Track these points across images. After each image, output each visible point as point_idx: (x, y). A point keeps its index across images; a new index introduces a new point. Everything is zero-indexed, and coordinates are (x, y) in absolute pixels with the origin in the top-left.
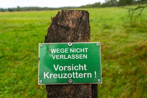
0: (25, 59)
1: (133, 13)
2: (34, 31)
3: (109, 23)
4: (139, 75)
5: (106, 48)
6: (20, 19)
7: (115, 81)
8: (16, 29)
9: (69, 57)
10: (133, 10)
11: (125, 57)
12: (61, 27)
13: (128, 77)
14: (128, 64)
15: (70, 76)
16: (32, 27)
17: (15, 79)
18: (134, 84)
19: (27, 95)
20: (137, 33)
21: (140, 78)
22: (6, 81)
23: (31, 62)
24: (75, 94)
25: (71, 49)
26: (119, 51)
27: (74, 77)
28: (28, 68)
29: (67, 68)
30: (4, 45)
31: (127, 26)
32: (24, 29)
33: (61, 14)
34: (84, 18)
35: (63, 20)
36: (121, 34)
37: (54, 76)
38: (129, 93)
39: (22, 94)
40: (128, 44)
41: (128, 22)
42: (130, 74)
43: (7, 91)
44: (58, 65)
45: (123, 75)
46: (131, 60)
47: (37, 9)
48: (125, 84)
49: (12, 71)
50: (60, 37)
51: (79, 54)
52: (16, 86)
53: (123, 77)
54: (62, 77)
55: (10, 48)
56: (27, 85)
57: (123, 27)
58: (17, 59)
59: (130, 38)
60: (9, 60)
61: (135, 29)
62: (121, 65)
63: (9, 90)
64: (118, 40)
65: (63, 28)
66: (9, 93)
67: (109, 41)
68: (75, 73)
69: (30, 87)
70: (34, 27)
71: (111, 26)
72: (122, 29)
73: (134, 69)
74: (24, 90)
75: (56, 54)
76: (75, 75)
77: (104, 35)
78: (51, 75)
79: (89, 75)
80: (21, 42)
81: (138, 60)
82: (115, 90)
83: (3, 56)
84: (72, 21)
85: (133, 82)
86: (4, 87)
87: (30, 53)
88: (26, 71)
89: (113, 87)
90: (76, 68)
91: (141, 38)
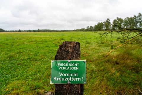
0: (41, 60)
1: (102, 36)
2: (47, 44)
3: (89, 41)
4: (105, 72)
5: (87, 55)
6: (39, 36)
7: (92, 75)
8: (37, 42)
9: (68, 68)
10: (102, 34)
11: (98, 61)
12: (64, 51)
13: (99, 73)
14: (99, 65)
15: (68, 79)
16: (46, 41)
17: (35, 72)
18: (102, 77)
19: (41, 82)
20: (104, 47)
21: (106, 73)
22: (30, 73)
23: (44, 62)
24: (71, 89)
25: (69, 64)
26: (94, 57)
27: (71, 80)
28: (42, 66)
29: (67, 75)
30: (30, 52)
31: (99, 43)
32: (41, 42)
33: (64, 44)
34: (77, 46)
35: (65, 47)
36: (95, 47)
37: (59, 79)
38: (100, 82)
39: (38, 81)
40: (99, 53)
41: (99, 41)
42: (101, 71)
43: (30, 79)
44: (62, 73)
45: (96, 71)
46: (101, 63)
47: (49, 31)
48: (98, 76)
49: (34, 67)
50: (63, 56)
51: (74, 67)
52: (36, 76)
53: (97, 72)
54: (64, 80)
55: (33, 54)
56: (42, 76)
57: (97, 44)
58: (36, 60)
59: (101, 50)
60: (32, 60)
61: (103, 44)
62: (95, 65)
63: (31, 78)
64: (94, 51)
65: (65, 52)
66: (32, 80)
67: (89, 51)
68: (71, 78)
69: (43, 77)
70: (47, 41)
71: (90, 42)
72: (96, 44)
73: (102, 68)
74: (40, 79)
75: (61, 66)
76: (71, 79)
77: (87, 48)
78: (58, 78)
79: (79, 79)
80: (39, 50)
81: (105, 63)
82: (92, 80)
83: (29, 58)
84: (71, 48)
85: (102, 76)
86: (29, 77)
87: (44, 56)
88: (42, 67)
89: (90, 78)
90: (72, 75)
91: (106, 50)
